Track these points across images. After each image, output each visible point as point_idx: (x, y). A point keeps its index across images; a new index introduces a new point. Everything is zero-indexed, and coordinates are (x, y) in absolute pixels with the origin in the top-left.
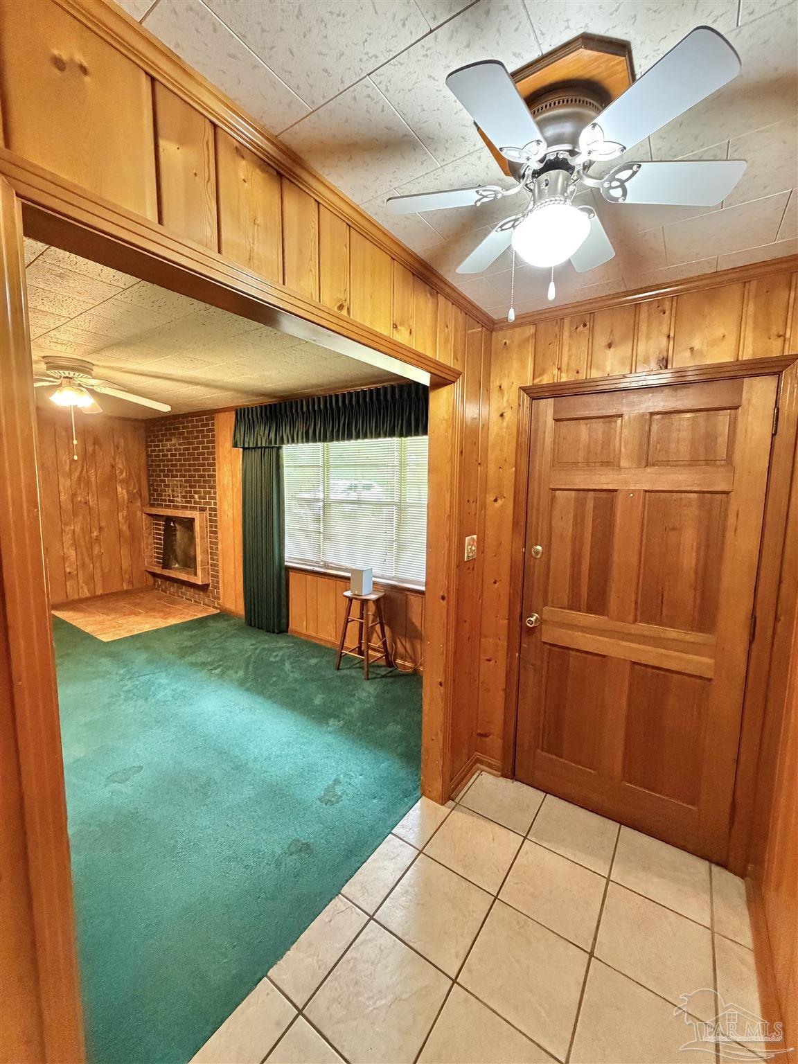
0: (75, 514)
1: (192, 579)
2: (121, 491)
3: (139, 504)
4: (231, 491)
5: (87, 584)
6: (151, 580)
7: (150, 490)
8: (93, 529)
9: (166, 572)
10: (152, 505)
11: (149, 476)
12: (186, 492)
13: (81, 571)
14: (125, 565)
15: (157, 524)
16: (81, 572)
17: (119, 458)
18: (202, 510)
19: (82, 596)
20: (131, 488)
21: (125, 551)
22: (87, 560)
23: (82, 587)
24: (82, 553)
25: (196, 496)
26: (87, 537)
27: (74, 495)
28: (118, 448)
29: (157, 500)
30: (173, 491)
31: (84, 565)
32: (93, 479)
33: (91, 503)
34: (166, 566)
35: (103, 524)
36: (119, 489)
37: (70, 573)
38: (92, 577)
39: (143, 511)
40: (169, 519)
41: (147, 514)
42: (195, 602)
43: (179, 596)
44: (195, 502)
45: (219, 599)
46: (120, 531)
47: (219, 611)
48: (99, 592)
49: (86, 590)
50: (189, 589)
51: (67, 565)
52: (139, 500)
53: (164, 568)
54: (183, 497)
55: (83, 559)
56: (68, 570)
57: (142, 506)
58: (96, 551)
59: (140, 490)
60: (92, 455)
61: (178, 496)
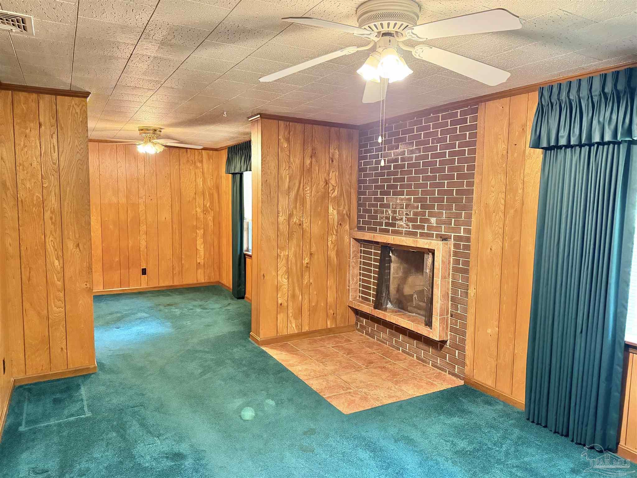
0: (290, 237)
1: (423, 330)
2: (333, 212)
3: (347, 227)
4: (501, 215)
5: (295, 318)
6: (353, 317)
7: (359, 211)
8: (305, 255)
9: (379, 314)
10: (360, 229)
11: (359, 193)
12: (416, 214)
14: (330, 299)
15: (365, 252)
16: (290, 304)
17: (333, 171)
18: (445, 238)
19: (290, 332)
20: (341, 208)
21: (331, 282)
24: (293, 282)
25: (433, 220)
26: (299, 264)
27: (291, 216)
28: (332, 161)
29: (369, 223)
30: (394, 212)
31: (294, 296)
32: (308, 199)
33: (304, 226)
34: (378, 305)
35: (314, 249)
36: (331, 209)
37: (281, 304)
38: (301, 310)
39: (350, 235)
40: (386, 248)
41: (356, 240)
42: (418, 358)
43: (393, 347)
44: (429, 228)
45: (463, 364)
46: (328, 259)
47: (462, 383)
48: (306, 329)
49: (294, 326)
50: (411, 340)
51: (279, 295)
52: (348, 223)
53: (375, 307)
54: (409, 220)
55: (294, 290)
56: (280, 301)
57: (350, 229)
58: (306, 280)
59: (349, 210)
60: (308, 170)
61: (401, 219)
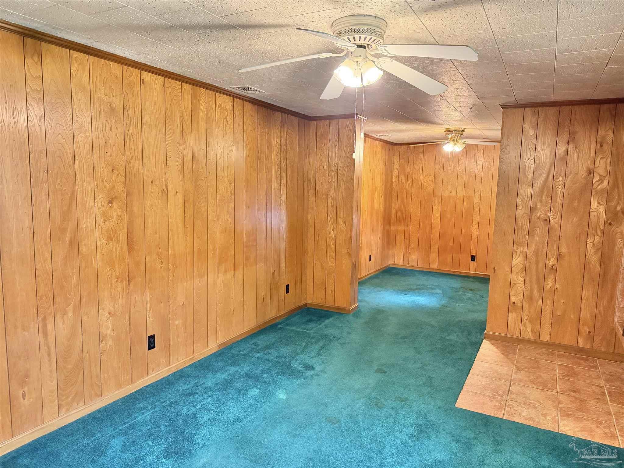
0: (531, 233)
2: (598, 208)
8: (550, 255)
13: (527, 306)
14: (586, 313)
17: (602, 158)
19: (524, 335)
21: (588, 293)
22: (536, 293)
23: (525, 325)
24: (531, 284)
26: (541, 265)
27: (533, 210)
28: (601, 146)
32: (559, 191)
33: (551, 222)
35: (564, 250)
36: (595, 204)
37: (514, 303)
38: (540, 315)
46: (586, 265)
48: (545, 337)
49: (529, 330)
51: (512, 293)
55: (532, 291)
56: (513, 300)
58: (549, 284)
60: (562, 158)
